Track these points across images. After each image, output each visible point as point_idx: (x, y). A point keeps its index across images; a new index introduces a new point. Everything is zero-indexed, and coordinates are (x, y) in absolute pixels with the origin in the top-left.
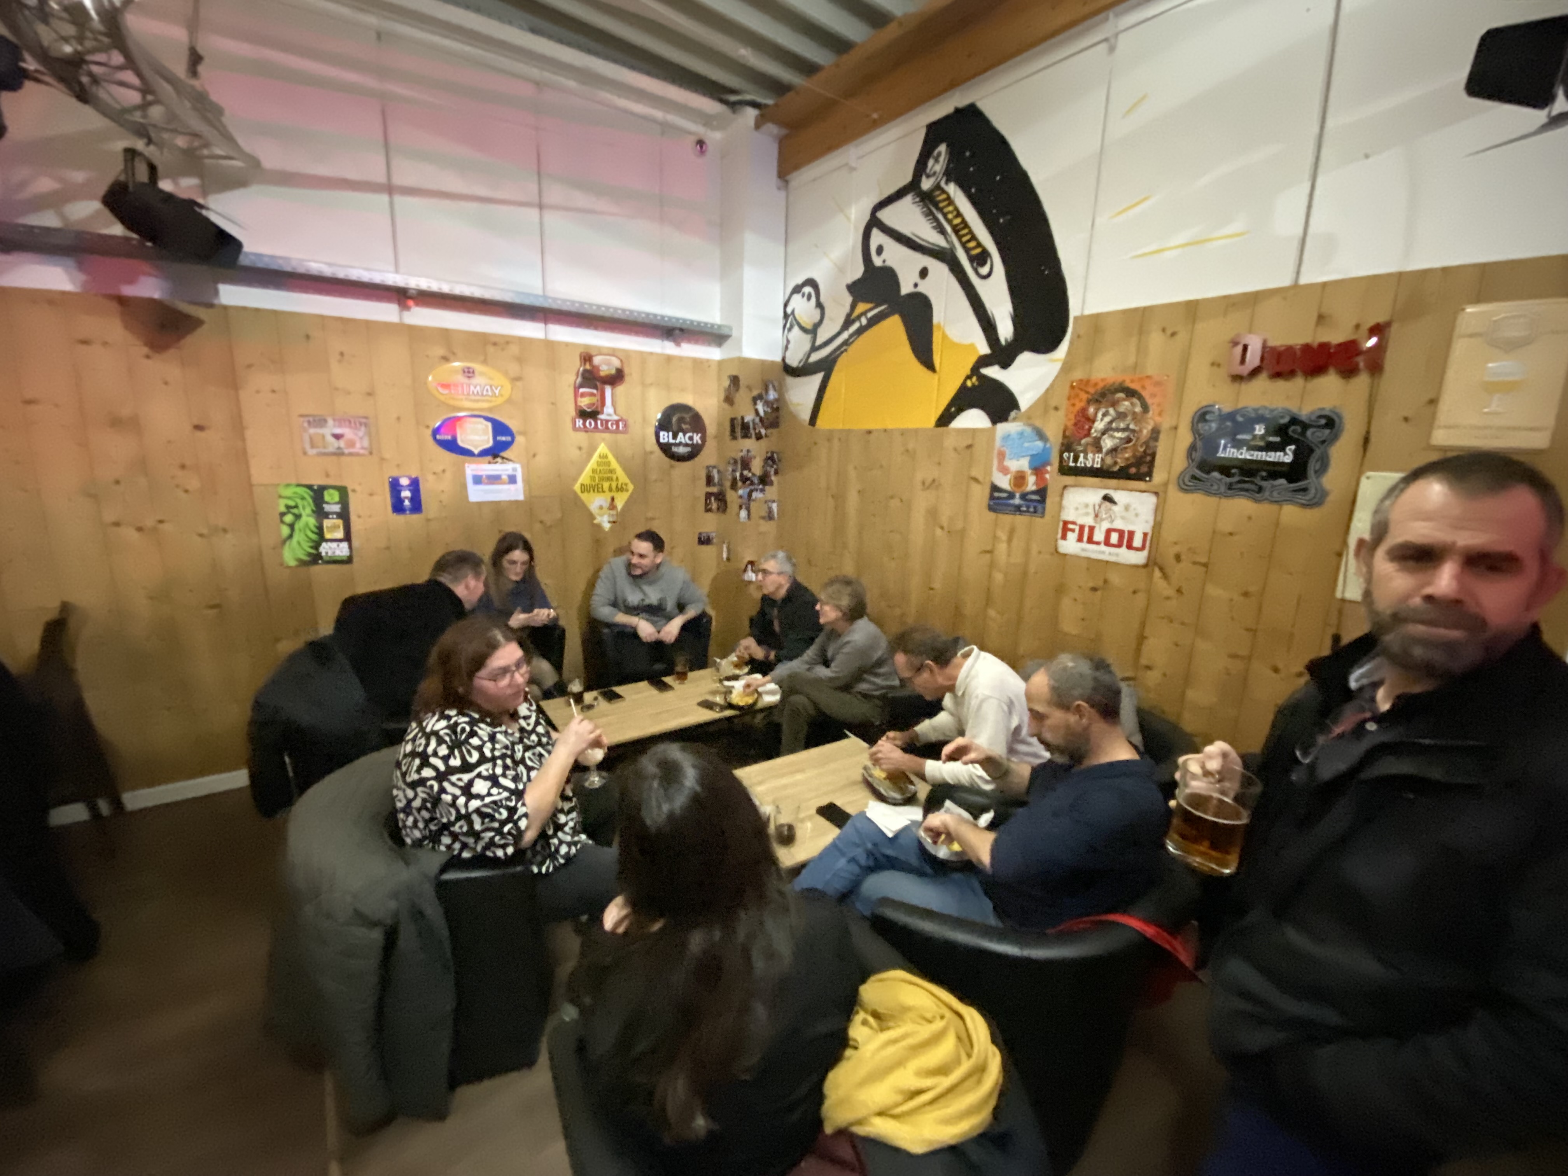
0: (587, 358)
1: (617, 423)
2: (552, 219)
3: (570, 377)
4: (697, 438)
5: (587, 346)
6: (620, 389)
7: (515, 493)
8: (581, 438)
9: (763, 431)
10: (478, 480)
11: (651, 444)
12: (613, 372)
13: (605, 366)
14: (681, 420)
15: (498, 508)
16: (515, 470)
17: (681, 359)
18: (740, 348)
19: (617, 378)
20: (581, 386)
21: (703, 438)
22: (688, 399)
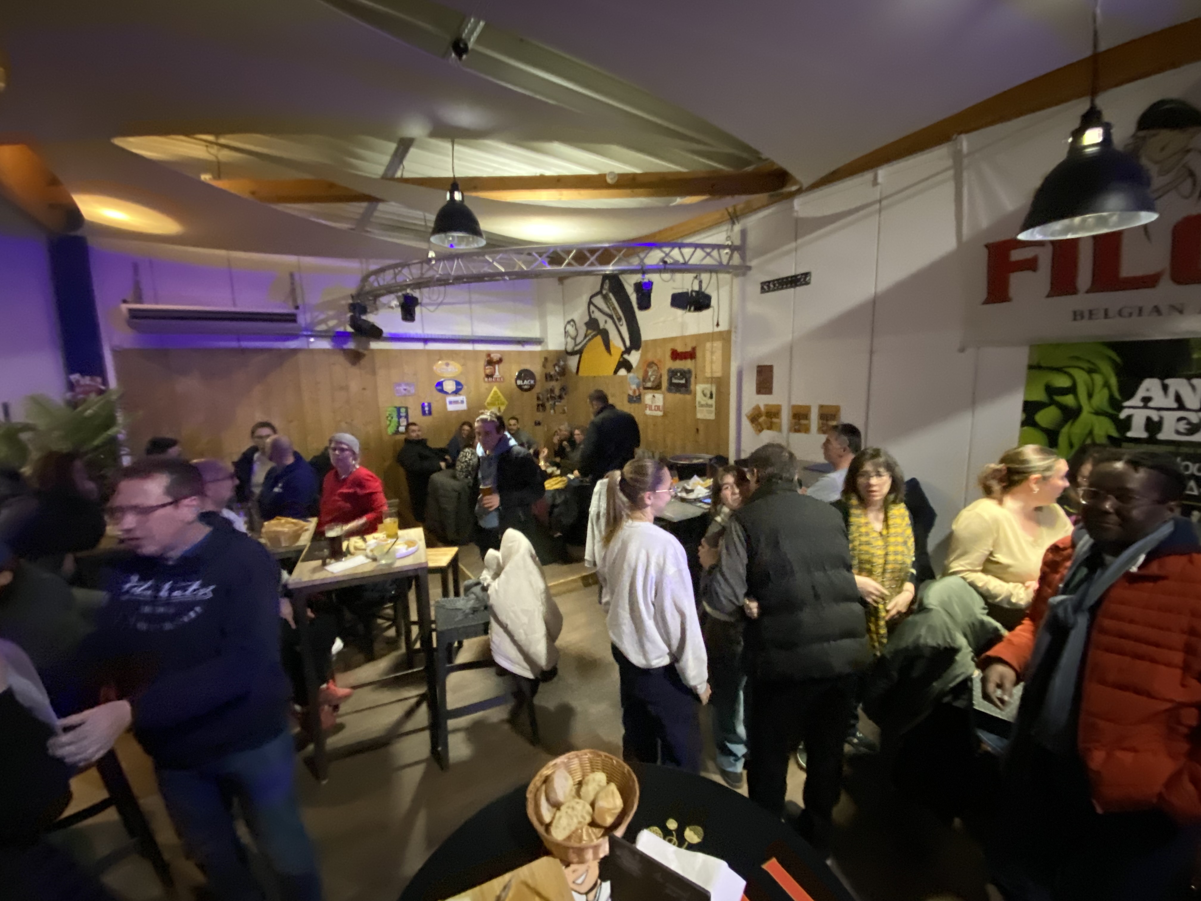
0: (489, 355)
1: (500, 378)
2: (473, 306)
3: (482, 362)
4: (532, 382)
5: (487, 351)
6: (501, 365)
7: (464, 407)
8: (487, 385)
9: (559, 378)
10: (451, 403)
11: (514, 386)
12: (498, 359)
13: (495, 357)
14: (525, 375)
15: (458, 413)
16: (463, 399)
17: (524, 352)
18: (547, 346)
19: (500, 361)
20: (487, 365)
21: (535, 382)
22: (528, 367)
